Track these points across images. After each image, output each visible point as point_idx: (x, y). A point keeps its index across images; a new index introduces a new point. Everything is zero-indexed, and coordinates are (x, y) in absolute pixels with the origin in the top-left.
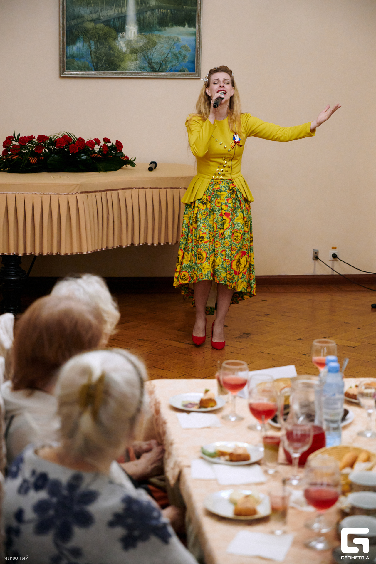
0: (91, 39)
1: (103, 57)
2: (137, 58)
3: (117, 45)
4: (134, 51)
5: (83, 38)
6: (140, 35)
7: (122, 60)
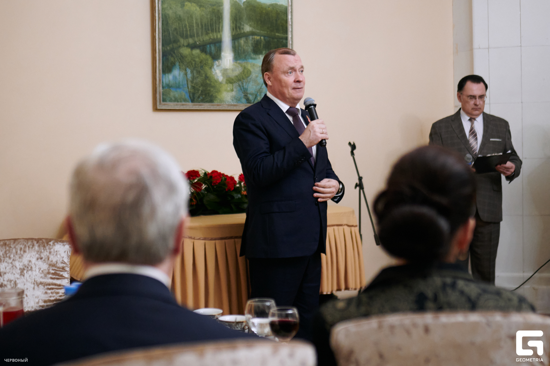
0: (187, 67)
1: (200, 87)
2: (233, 88)
3: (214, 74)
4: (230, 81)
5: (179, 65)
6: (235, 64)
7: (218, 91)
